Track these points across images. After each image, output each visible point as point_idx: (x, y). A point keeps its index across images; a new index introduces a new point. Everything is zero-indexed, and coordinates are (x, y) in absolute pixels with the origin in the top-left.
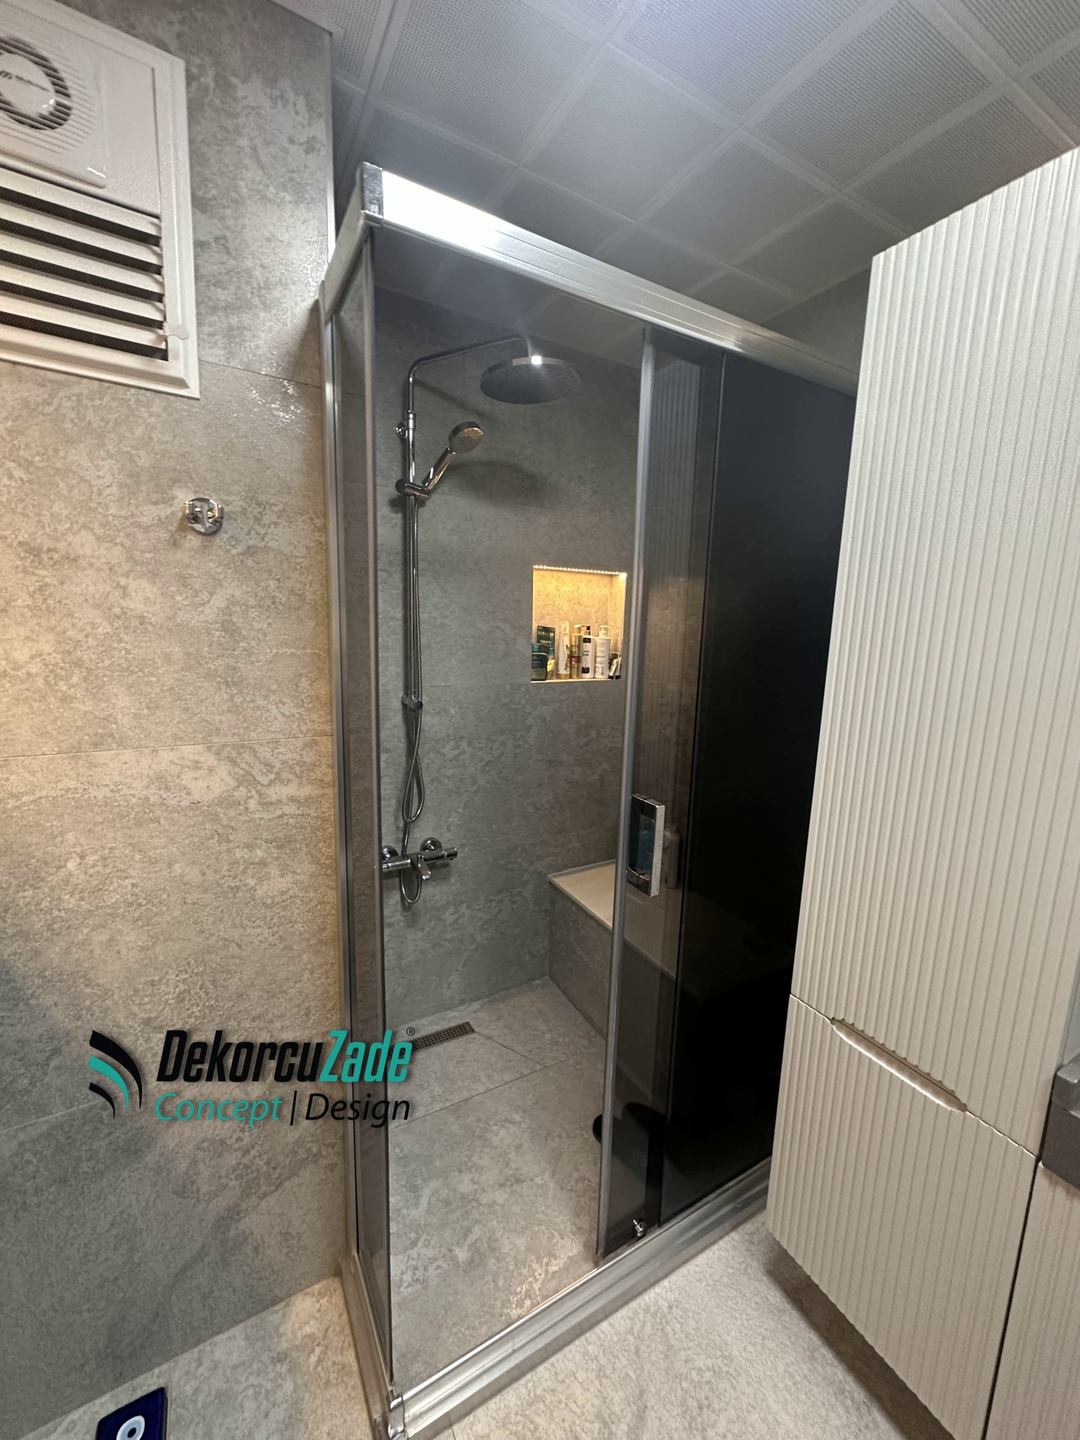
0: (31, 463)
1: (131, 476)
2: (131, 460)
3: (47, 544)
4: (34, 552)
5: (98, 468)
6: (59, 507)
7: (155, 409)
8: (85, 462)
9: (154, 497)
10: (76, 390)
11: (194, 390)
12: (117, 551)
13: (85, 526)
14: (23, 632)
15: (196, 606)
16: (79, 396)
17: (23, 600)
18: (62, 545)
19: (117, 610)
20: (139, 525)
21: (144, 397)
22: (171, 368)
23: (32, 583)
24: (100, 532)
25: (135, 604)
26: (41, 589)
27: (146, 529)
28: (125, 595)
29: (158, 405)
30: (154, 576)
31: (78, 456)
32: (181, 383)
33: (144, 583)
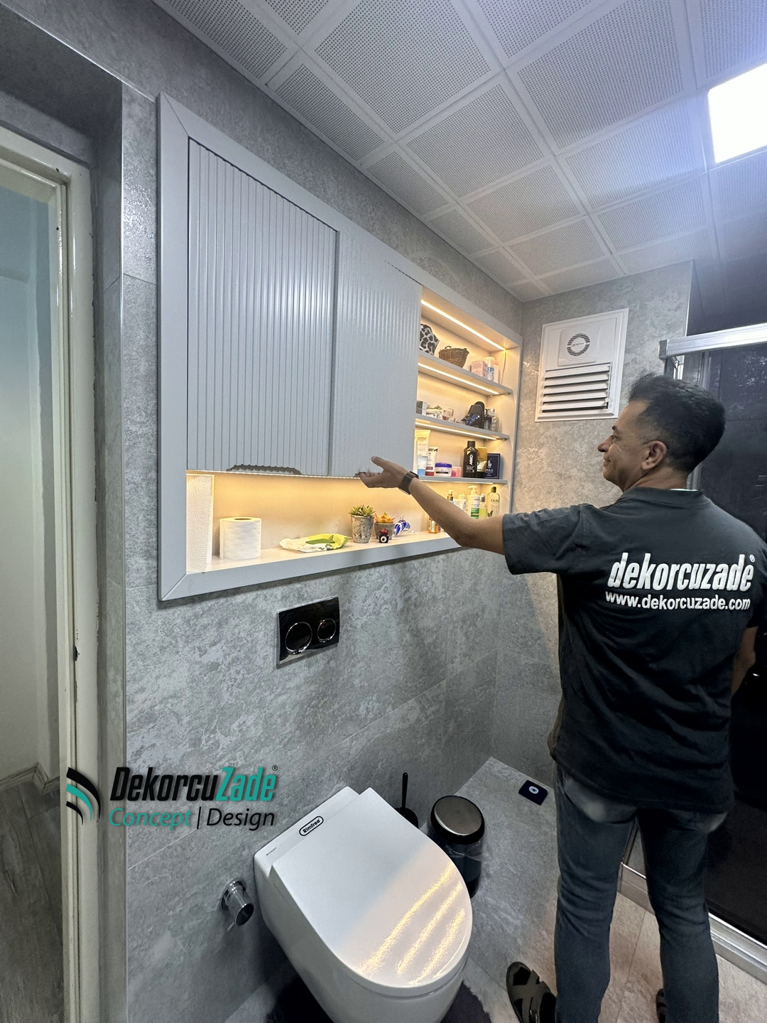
0: (564, 449)
1: (591, 448)
2: (592, 443)
3: (563, 472)
4: (560, 475)
5: (581, 447)
6: (569, 462)
7: (602, 424)
8: (578, 446)
9: (597, 455)
10: (579, 424)
11: (616, 416)
12: (583, 474)
13: (575, 467)
14: (554, 499)
15: (605, 492)
16: (579, 426)
17: (555, 490)
18: (568, 473)
19: (580, 493)
20: (591, 465)
21: (598, 422)
22: (609, 411)
23: (558, 485)
24: (579, 468)
25: (586, 492)
26: (560, 487)
27: (593, 466)
28: (583, 488)
29: (604, 422)
30: (593, 482)
31: (577, 445)
32: (612, 414)
33: (590, 484)
